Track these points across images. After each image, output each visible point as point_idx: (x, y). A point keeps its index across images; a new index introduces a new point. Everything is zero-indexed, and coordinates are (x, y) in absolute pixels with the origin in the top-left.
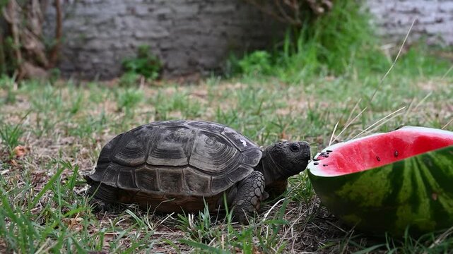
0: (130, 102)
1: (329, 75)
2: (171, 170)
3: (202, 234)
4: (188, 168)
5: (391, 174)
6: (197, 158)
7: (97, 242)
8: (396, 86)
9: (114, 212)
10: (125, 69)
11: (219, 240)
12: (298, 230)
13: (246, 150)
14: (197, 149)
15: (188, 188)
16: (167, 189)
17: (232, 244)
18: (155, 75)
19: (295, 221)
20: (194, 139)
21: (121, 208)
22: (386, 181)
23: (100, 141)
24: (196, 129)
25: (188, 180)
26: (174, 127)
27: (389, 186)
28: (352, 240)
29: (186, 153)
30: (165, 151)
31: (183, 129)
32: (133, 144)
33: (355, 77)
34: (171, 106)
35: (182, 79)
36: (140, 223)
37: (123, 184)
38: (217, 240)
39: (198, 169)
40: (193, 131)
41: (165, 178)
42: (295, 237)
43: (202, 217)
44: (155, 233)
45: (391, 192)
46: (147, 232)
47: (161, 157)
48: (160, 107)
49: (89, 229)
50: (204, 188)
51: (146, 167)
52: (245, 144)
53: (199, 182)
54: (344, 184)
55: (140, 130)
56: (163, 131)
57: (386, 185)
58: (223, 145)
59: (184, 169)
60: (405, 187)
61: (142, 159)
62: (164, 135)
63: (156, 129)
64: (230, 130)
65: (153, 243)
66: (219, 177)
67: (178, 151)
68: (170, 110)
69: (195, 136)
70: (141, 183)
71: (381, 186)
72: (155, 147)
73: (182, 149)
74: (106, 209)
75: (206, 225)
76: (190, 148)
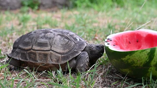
0: (25, 20)
1: (118, 7)
2: (43, 52)
3: (59, 80)
4: (51, 51)
5: (149, 53)
6: (55, 46)
7: (11, 84)
8: (148, 12)
9: (18, 71)
10: (22, 5)
11: (67, 83)
12: (103, 78)
13: (78, 43)
14: (55, 42)
15: (51, 61)
16: (41, 61)
17: (72, 84)
18: (36, 8)
19: (101, 74)
20: (54, 38)
21: (22, 68)
22: (147, 56)
23: (12, 38)
24: (56, 33)
25: (51, 57)
26: (46, 32)
27: (147, 58)
28: (127, 81)
29: (50, 44)
30: (41, 43)
31: (50, 33)
32: (27, 40)
33: (129, 8)
34: (44, 22)
35: (49, 10)
36: (30, 75)
37: (22, 58)
38: (65, 82)
39: (55, 52)
40: (54, 34)
41: (41, 56)
42: (101, 81)
43: (59, 73)
44: (38, 80)
45: (148, 61)
46: (34, 79)
47: (39, 46)
48: (39, 22)
49: (7, 78)
50: (58, 61)
51: (32, 51)
52: (78, 40)
53: (56, 58)
54: (127, 55)
55: (31, 34)
56: (41, 34)
57: (146, 58)
58: (68, 40)
59: (49, 52)
60: (155, 59)
61: (30, 47)
62: (41, 36)
63: (38, 33)
64: (71, 33)
65: (36, 84)
66: (65, 55)
67: (47, 43)
68: (44, 24)
69: (55, 36)
70: (30, 58)
71: (144, 58)
72: (37, 41)
73: (48, 42)
74: (15, 69)
75: (61, 76)
76: (52, 42)
